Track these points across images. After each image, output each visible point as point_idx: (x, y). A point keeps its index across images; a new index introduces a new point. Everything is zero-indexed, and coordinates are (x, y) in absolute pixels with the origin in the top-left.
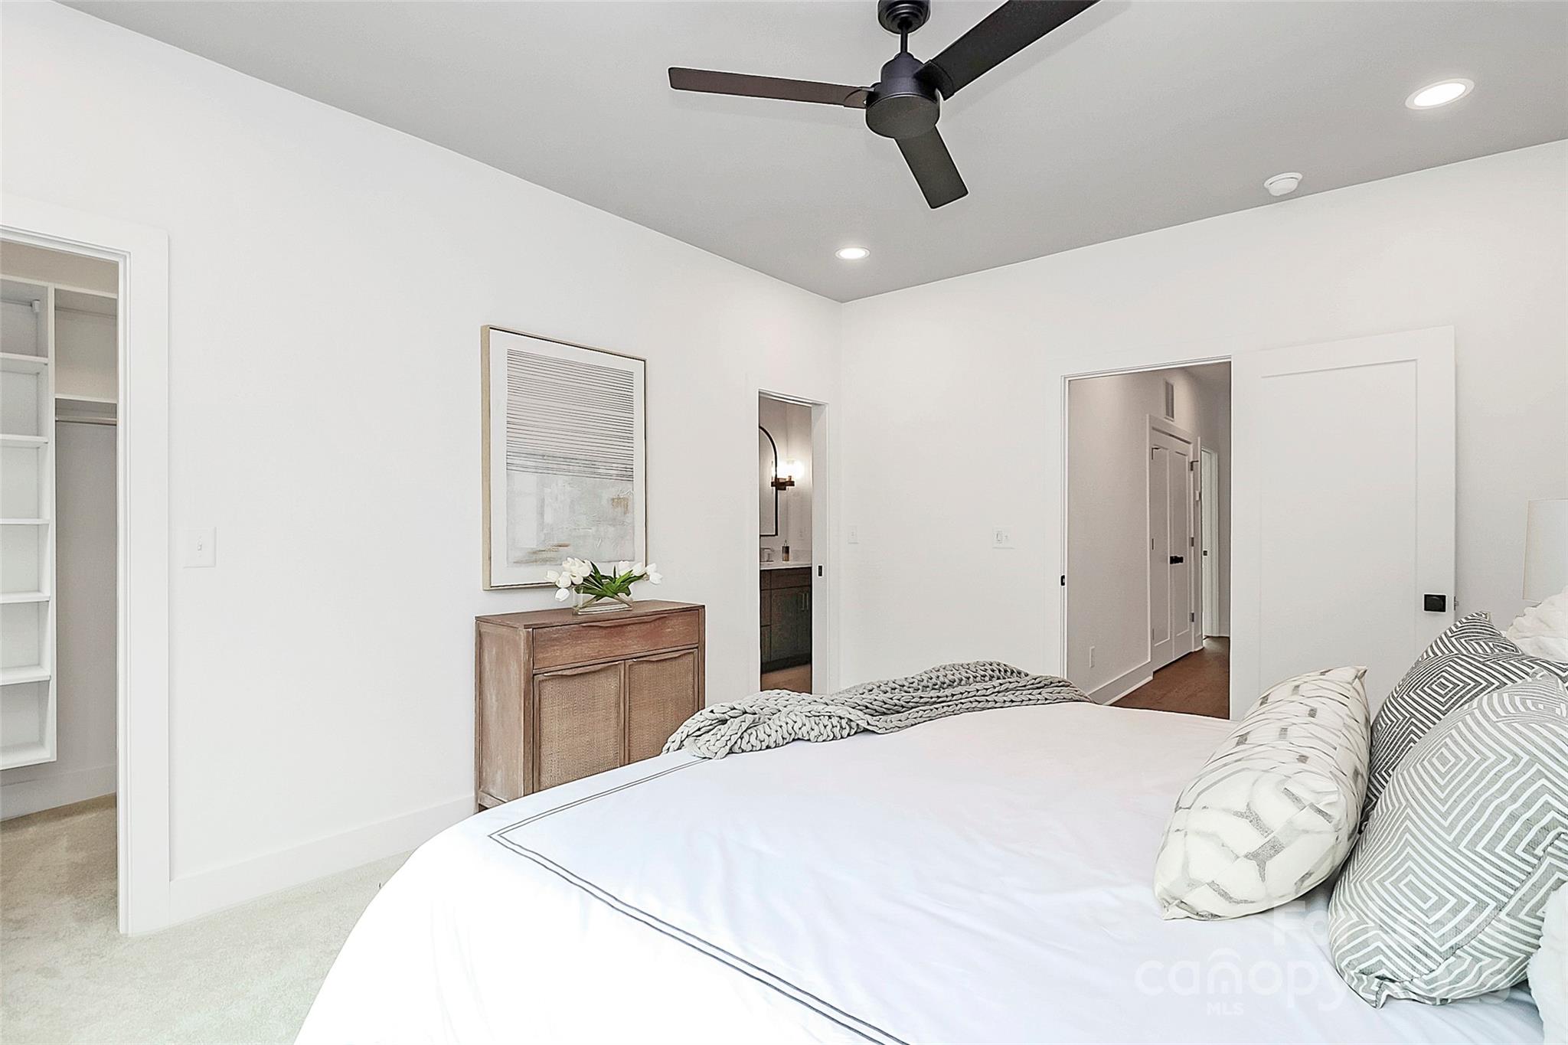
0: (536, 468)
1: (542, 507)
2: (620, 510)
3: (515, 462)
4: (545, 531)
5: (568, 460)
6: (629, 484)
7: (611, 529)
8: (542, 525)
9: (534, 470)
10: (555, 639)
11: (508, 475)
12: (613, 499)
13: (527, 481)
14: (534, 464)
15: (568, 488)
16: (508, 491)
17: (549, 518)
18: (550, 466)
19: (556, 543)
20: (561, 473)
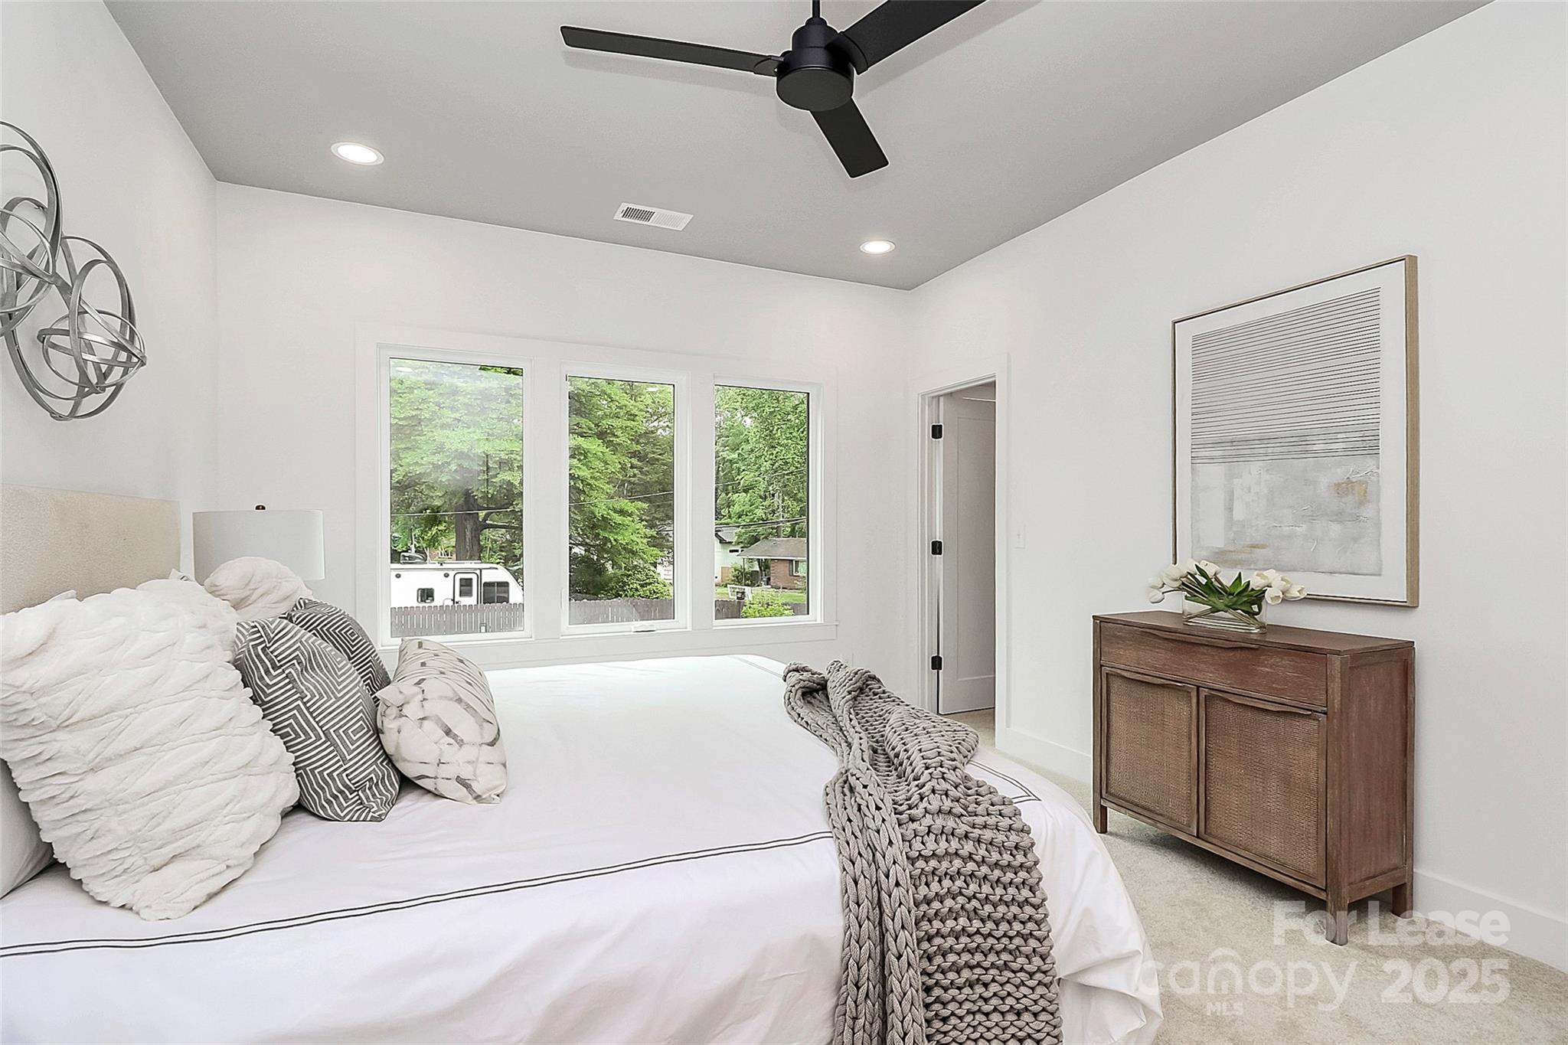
0: (1224, 457)
1: (1231, 500)
2: (1350, 500)
3: (1200, 454)
4: (1235, 529)
5: (1265, 441)
6: (1370, 462)
7: (1335, 527)
8: (1230, 521)
9: (1221, 460)
10: (1120, 637)
11: (1193, 469)
12: (1338, 485)
13: (1214, 474)
14: (1220, 453)
15: (1265, 477)
16: (1193, 486)
17: (1239, 514)
18: (1242, 452)
19: (1248, 542)
20: (1256, 458)
